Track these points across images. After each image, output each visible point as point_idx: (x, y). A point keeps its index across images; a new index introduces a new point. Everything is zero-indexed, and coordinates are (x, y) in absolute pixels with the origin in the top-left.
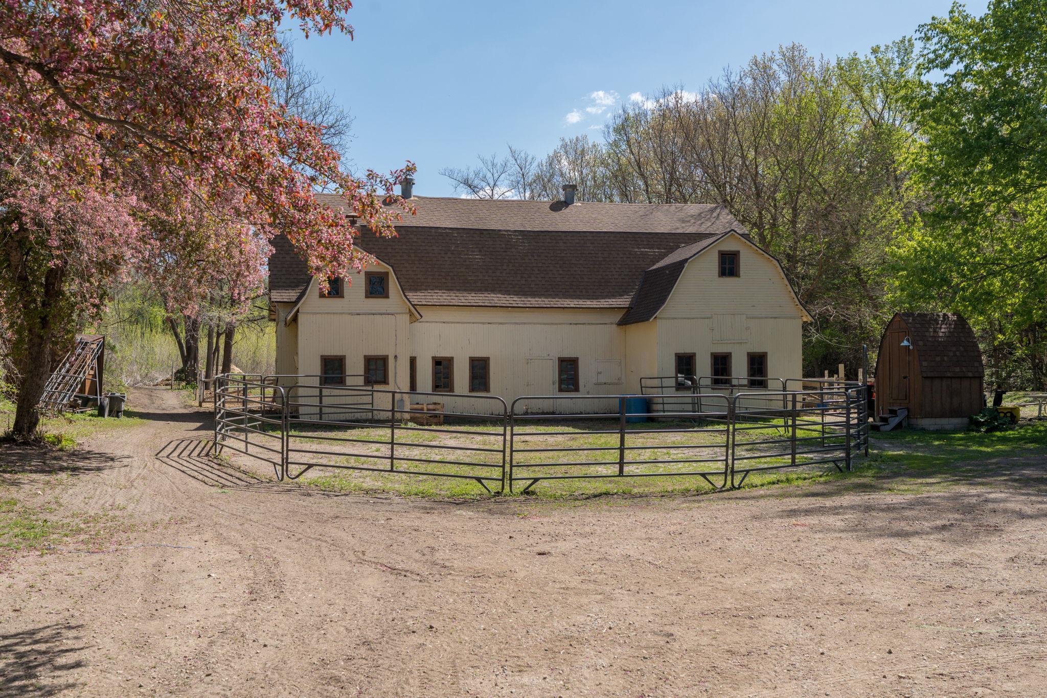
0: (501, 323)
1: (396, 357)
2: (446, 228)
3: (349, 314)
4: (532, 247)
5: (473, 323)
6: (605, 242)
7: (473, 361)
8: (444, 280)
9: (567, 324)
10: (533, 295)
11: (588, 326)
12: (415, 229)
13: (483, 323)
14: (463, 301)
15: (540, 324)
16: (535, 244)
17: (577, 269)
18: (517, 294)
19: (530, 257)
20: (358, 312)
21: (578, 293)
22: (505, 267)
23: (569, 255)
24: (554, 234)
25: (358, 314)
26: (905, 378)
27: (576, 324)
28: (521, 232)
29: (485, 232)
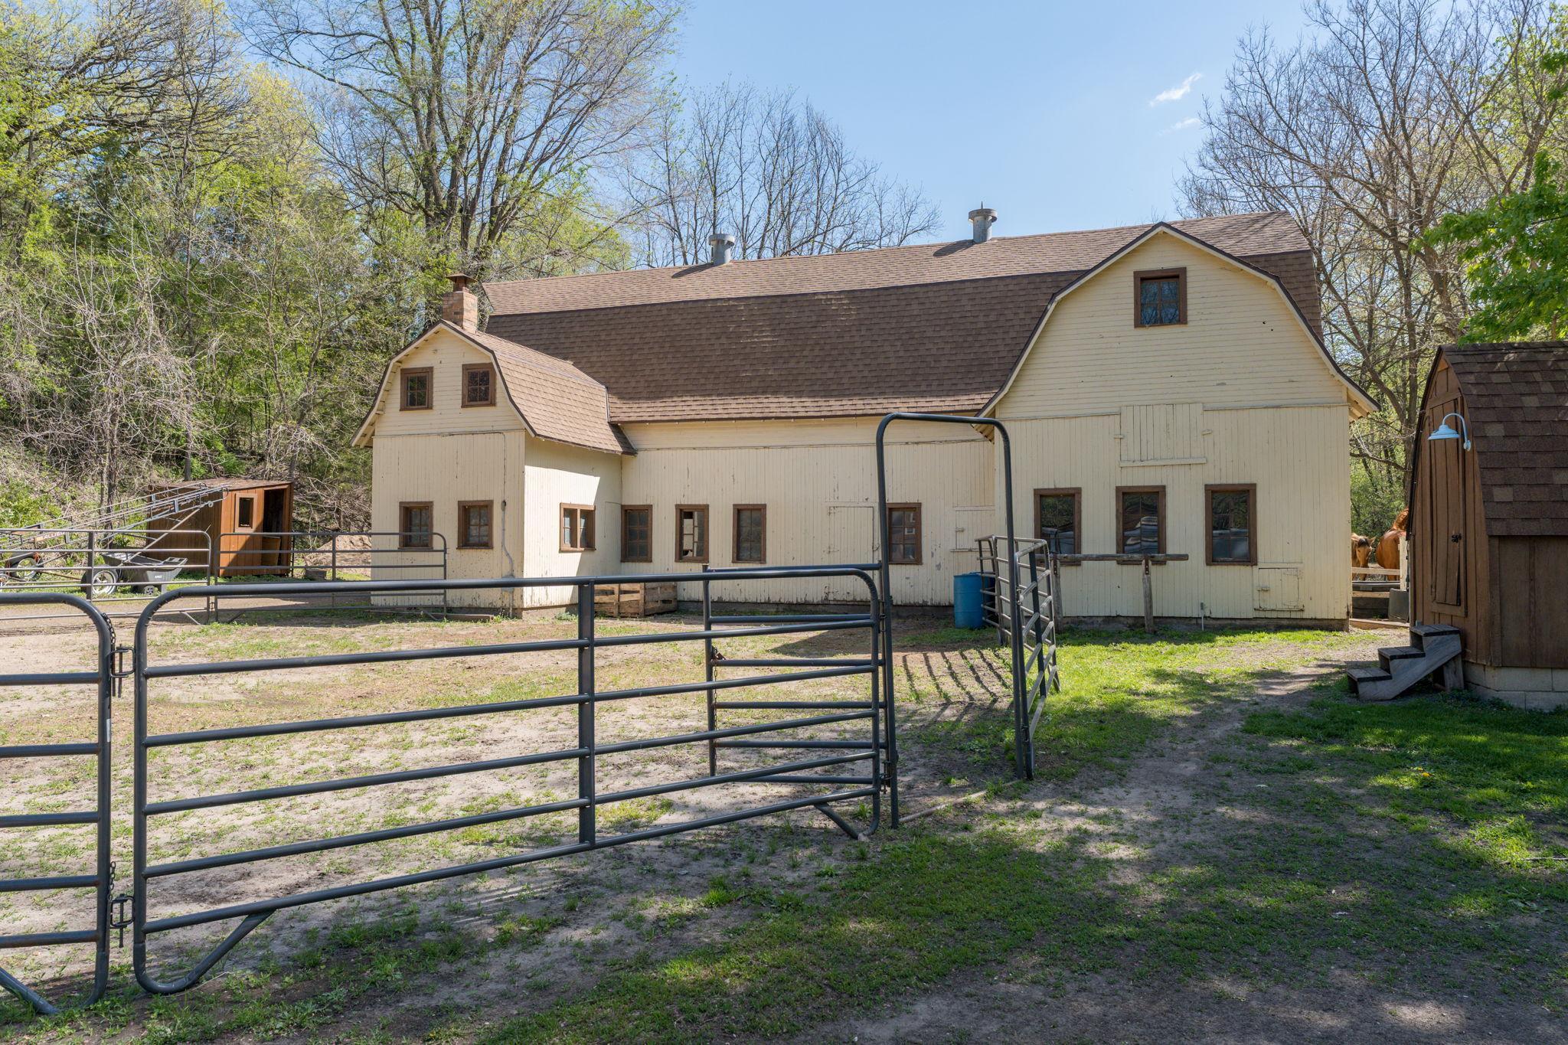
0: (785, 447)
1: (504, 503)
2: (729, 299)
3: (439, 435)
4: (862, 316)
5: (740, 448)
6: (995, 294)
7: (739, 511)
8: (702, 381)
9: (901, 443)
10: (841, 394)
11: (939, 447)
12: (682, 306)
13: (757, 448)
14: (721, 412)
15: (853, 445)
16: (868, 310)
17: (931, 346)
18: (813, 394)
19: (854, 333)
20: (451, 430)
21: (923, 388)
22: (805, 353)
23: (923, 323)
24: (906, 290)
25: (451, 434)
26: (1456, 539)
27: (917, 443)
28: (851, 293)
29: (790, 299)
